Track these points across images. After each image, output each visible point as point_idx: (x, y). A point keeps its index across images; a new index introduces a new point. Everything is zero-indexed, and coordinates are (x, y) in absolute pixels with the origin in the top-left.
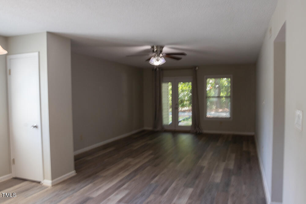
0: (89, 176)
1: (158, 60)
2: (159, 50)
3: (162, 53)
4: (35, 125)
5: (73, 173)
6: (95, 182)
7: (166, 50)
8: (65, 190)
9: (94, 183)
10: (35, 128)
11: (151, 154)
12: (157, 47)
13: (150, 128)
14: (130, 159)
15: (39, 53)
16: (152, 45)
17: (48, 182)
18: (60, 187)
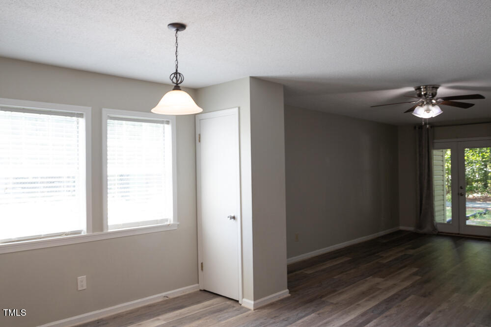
0: (311, 301)
1: (428, 111)
2: (430, 92)
3: (435, 98)
4: (233, 215)
5: (285, 293)
6: (321, 311)
7: (442, 91)
8: (272, 318)
9: (318, 312)
10: (233, 220)
11: (415, 274)
12: (426, 88)
13: (411, 229)
14: (378, 280)
15: (239, 108)
16: (418, 85)
17: (248, 303)
18: (266, 311)
